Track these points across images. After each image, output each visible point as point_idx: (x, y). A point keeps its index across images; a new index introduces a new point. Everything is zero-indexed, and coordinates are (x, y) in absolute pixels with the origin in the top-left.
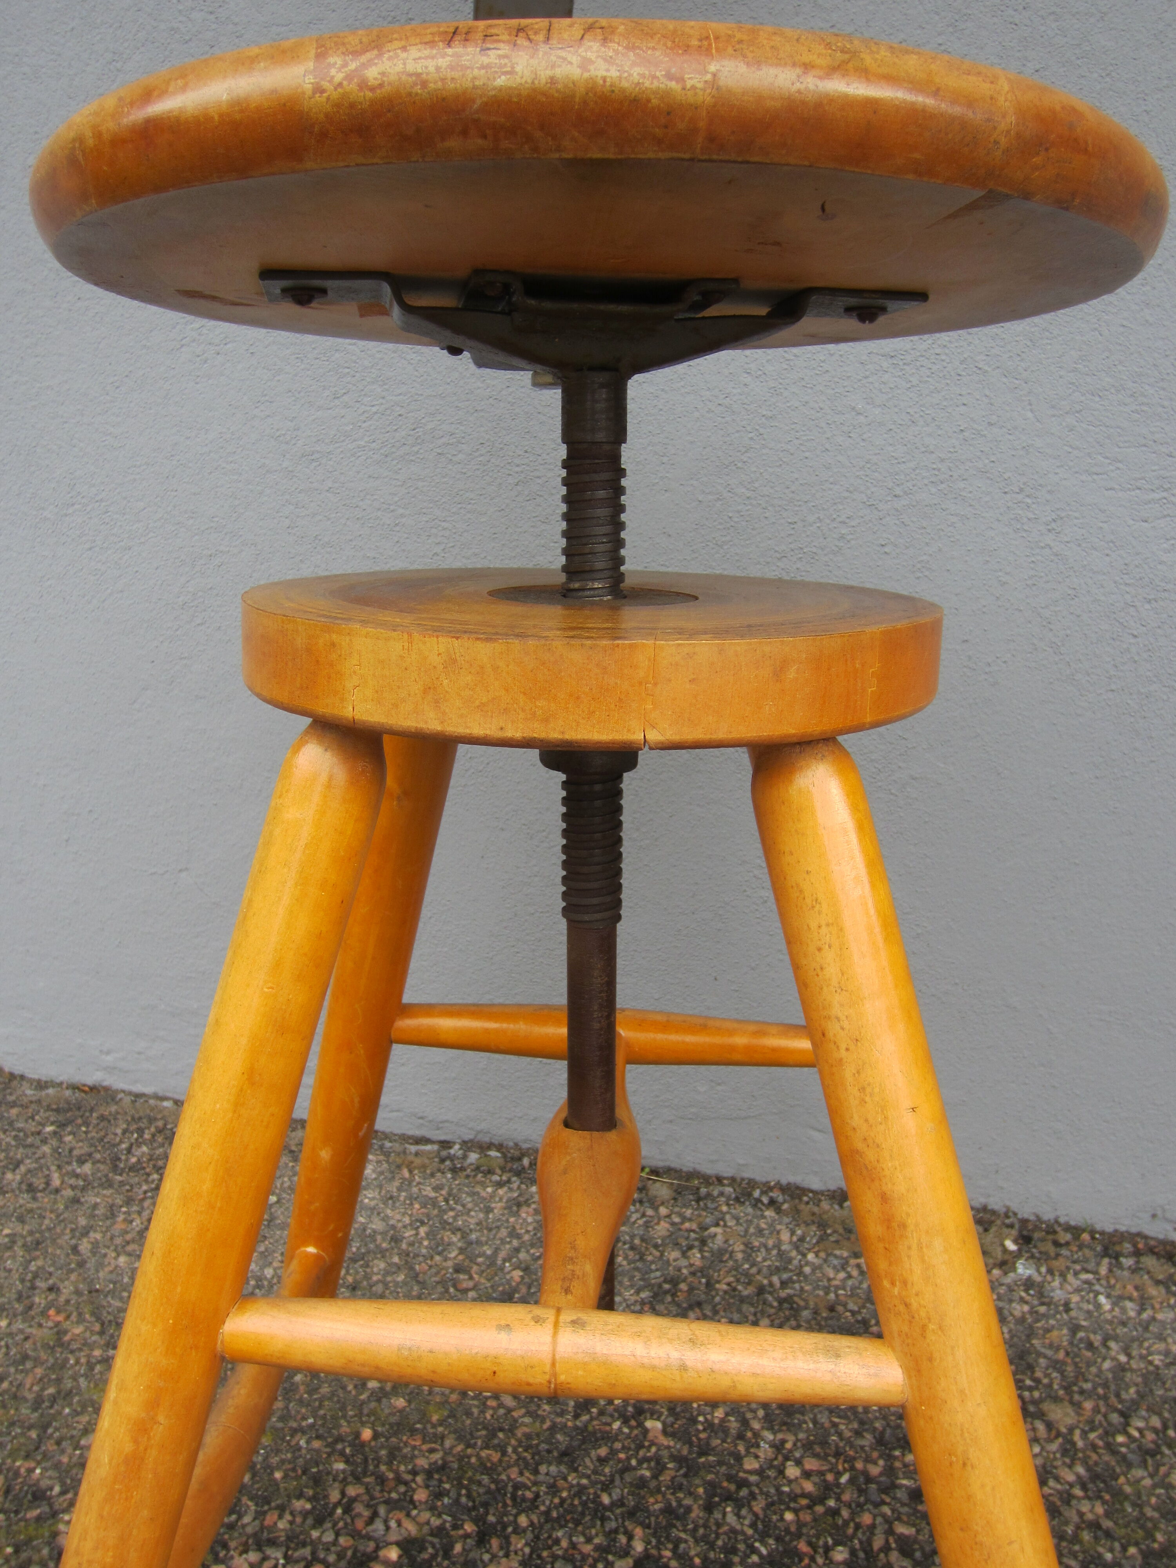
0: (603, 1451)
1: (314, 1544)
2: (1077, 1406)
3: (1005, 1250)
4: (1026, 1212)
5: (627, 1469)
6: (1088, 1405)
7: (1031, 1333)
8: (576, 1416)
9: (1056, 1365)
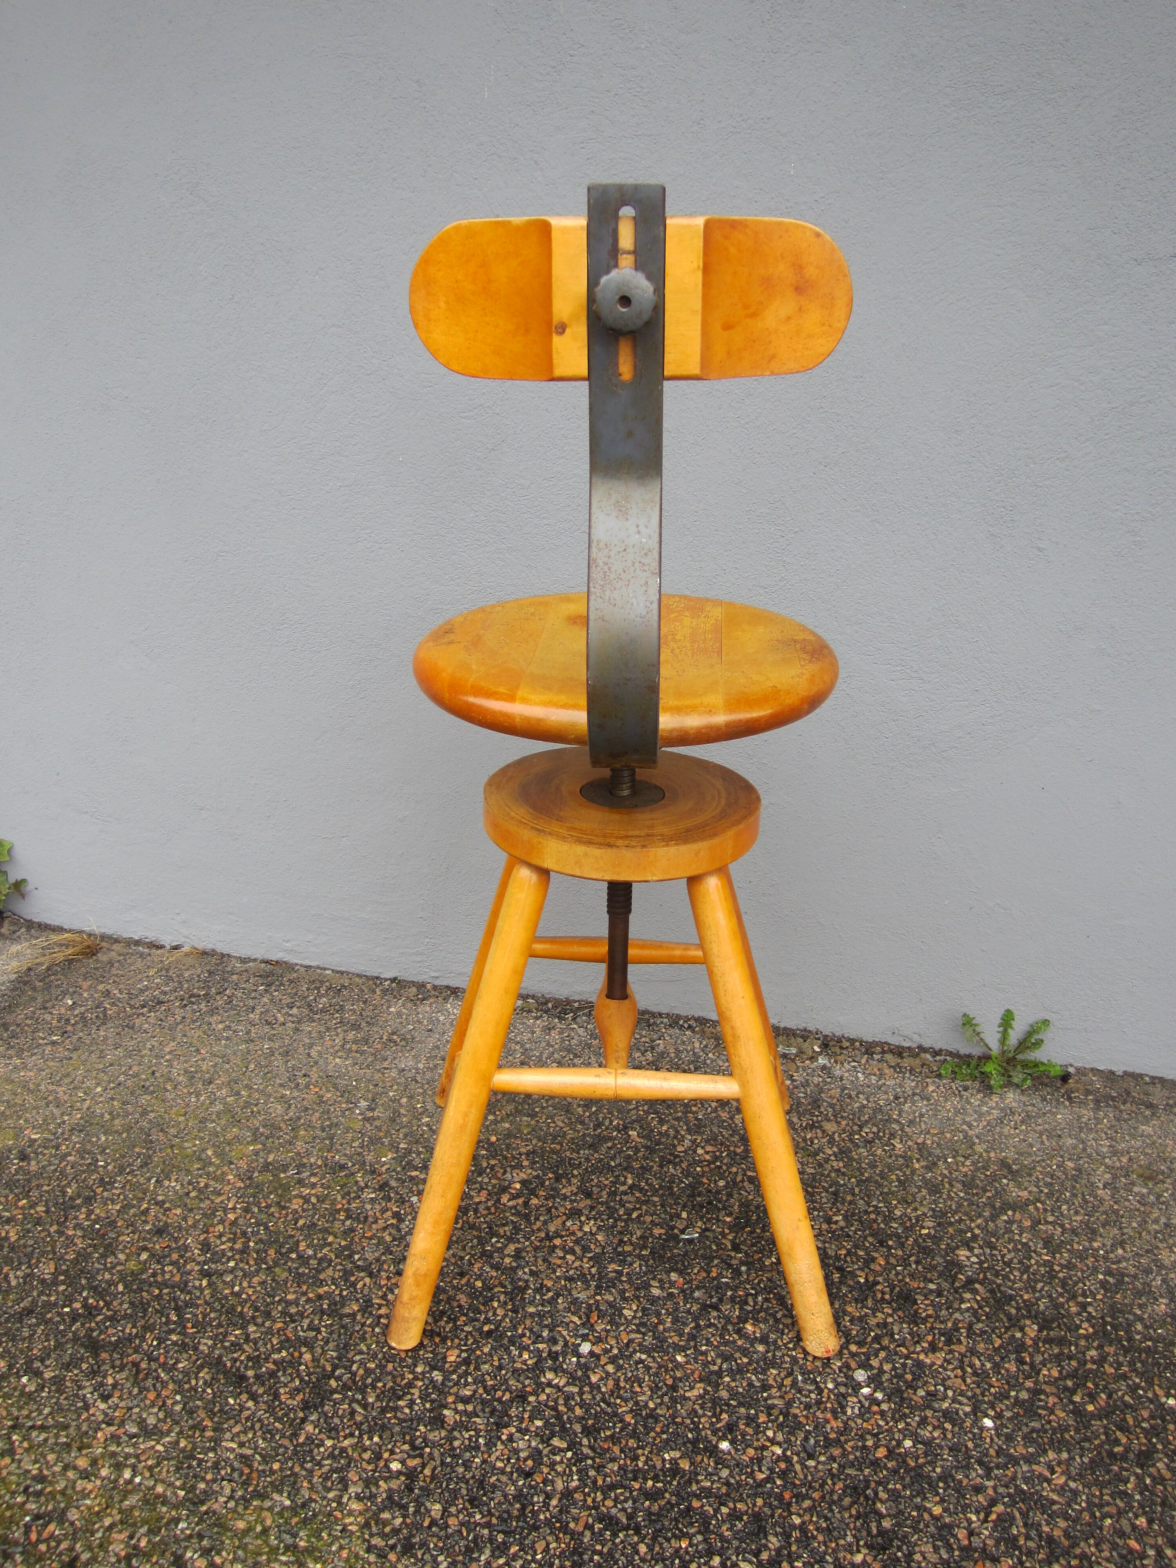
0: (610, 1144)
1: (481, 1183)
2: (838, 1123)
3: (814, 1051)
4: (827, 1032)
5: (621, 1151)
6: (844, 1123)
7: (821, 1091)
8: (595, 1130)
9: (832, 1106)
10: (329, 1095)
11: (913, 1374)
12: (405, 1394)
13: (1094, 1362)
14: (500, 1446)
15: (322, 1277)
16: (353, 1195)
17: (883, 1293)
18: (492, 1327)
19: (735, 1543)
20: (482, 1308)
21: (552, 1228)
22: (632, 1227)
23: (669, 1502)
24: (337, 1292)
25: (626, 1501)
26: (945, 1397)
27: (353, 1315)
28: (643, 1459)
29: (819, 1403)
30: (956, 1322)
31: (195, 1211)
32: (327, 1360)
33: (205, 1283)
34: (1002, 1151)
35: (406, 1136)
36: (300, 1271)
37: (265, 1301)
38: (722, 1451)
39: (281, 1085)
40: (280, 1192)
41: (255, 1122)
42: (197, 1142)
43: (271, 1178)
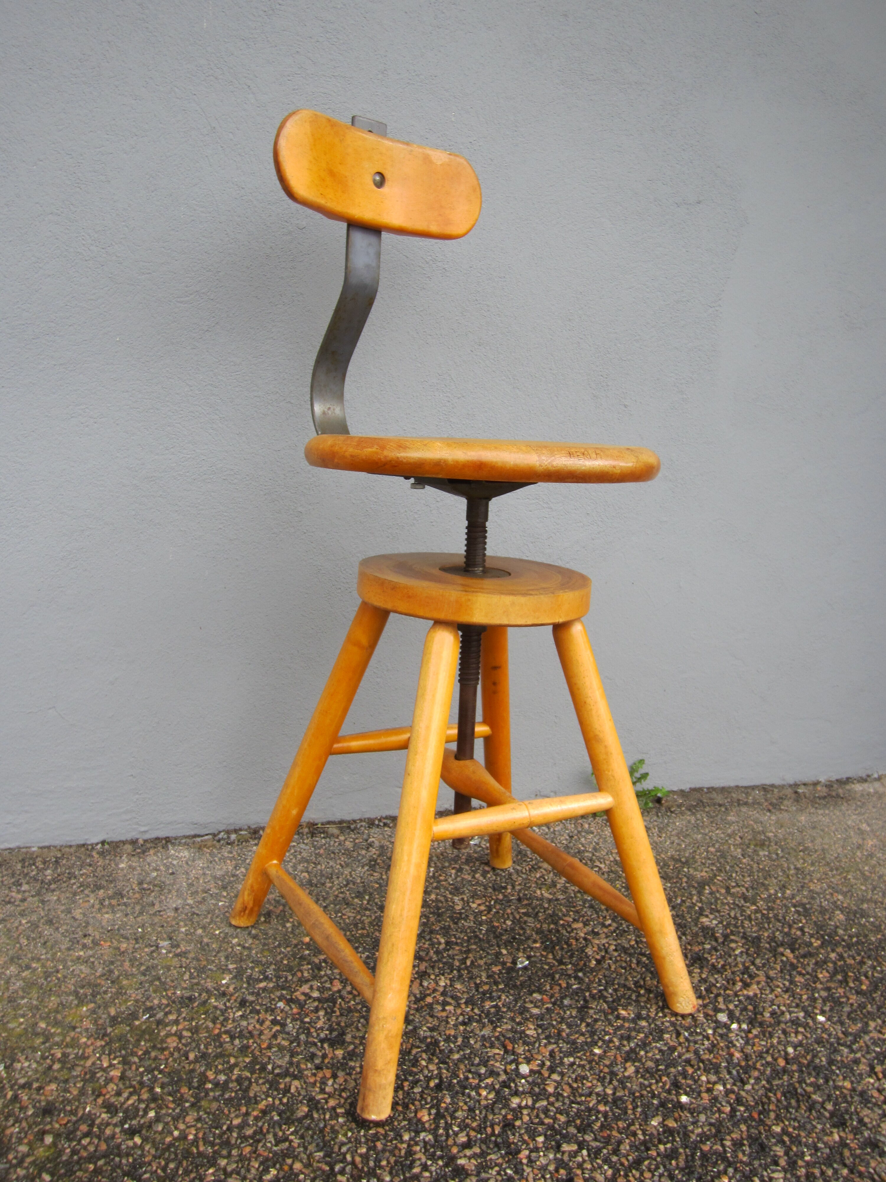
10: (125, 945)
11: (751, 1004)
12: (413, 1161)
13: (839, 960)
14: (528, 1170)
15: (252, 1094)
16: (221, 1018)
18: (437, 1081)
19: (756, 1163)
20: (415, 1070)
22: (475, 971)
23: (687, 1156)
24: (277, 1102)
25: (657, 1168)
26: (783, 1013)
27: (307, 1116)
28: (639, 1132)
29: (714, 1046)
30: (743, 964)
31: (72, 1081)
32: (318, 1162)
33: (138, 1140)
34: (667, 853)
35: (227, 958)
36: (227, 1096)
37: (214, 1134)
38: (687, 1104)
39: (69, 949)
40: (147, 1037)
41: (69, 986)
42: (22, 1020)
43: (128, 1028)
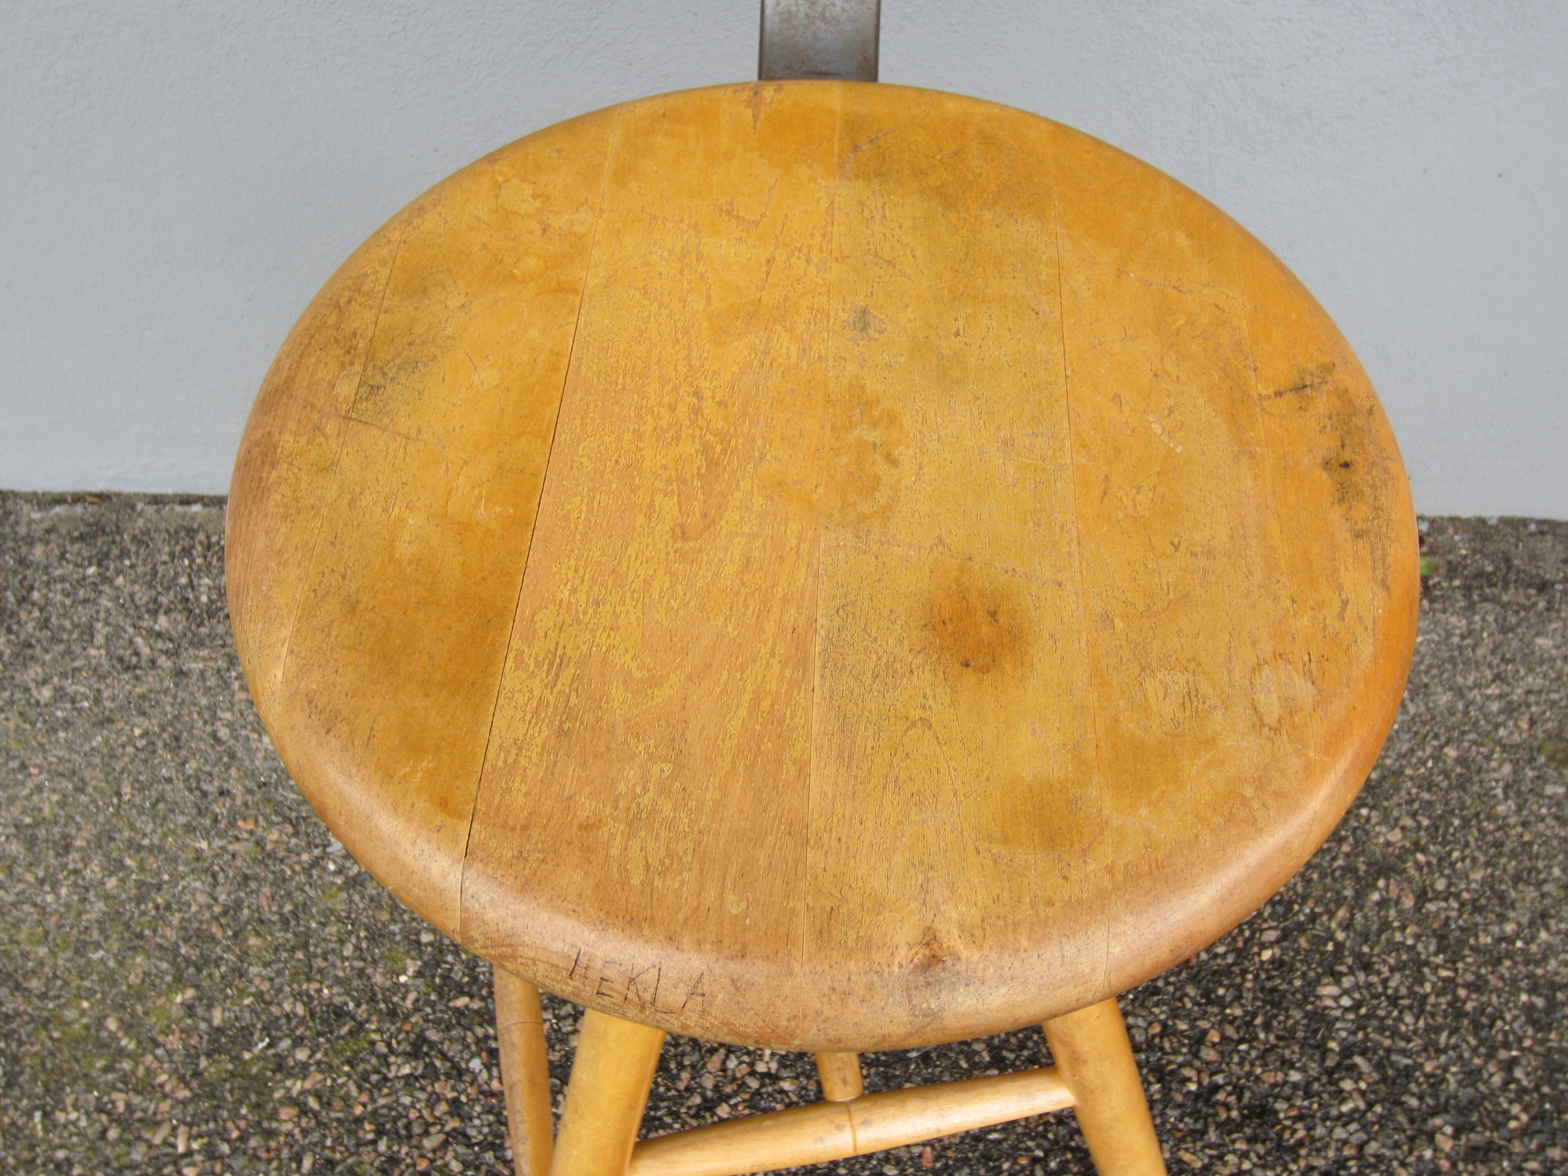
10: (275, 836)
16: (374, 1078)
17: (1228, 1107)
21: (708, 1082)
41: (168, 932)
42: (85, 1004)
43: (230, 1067)
